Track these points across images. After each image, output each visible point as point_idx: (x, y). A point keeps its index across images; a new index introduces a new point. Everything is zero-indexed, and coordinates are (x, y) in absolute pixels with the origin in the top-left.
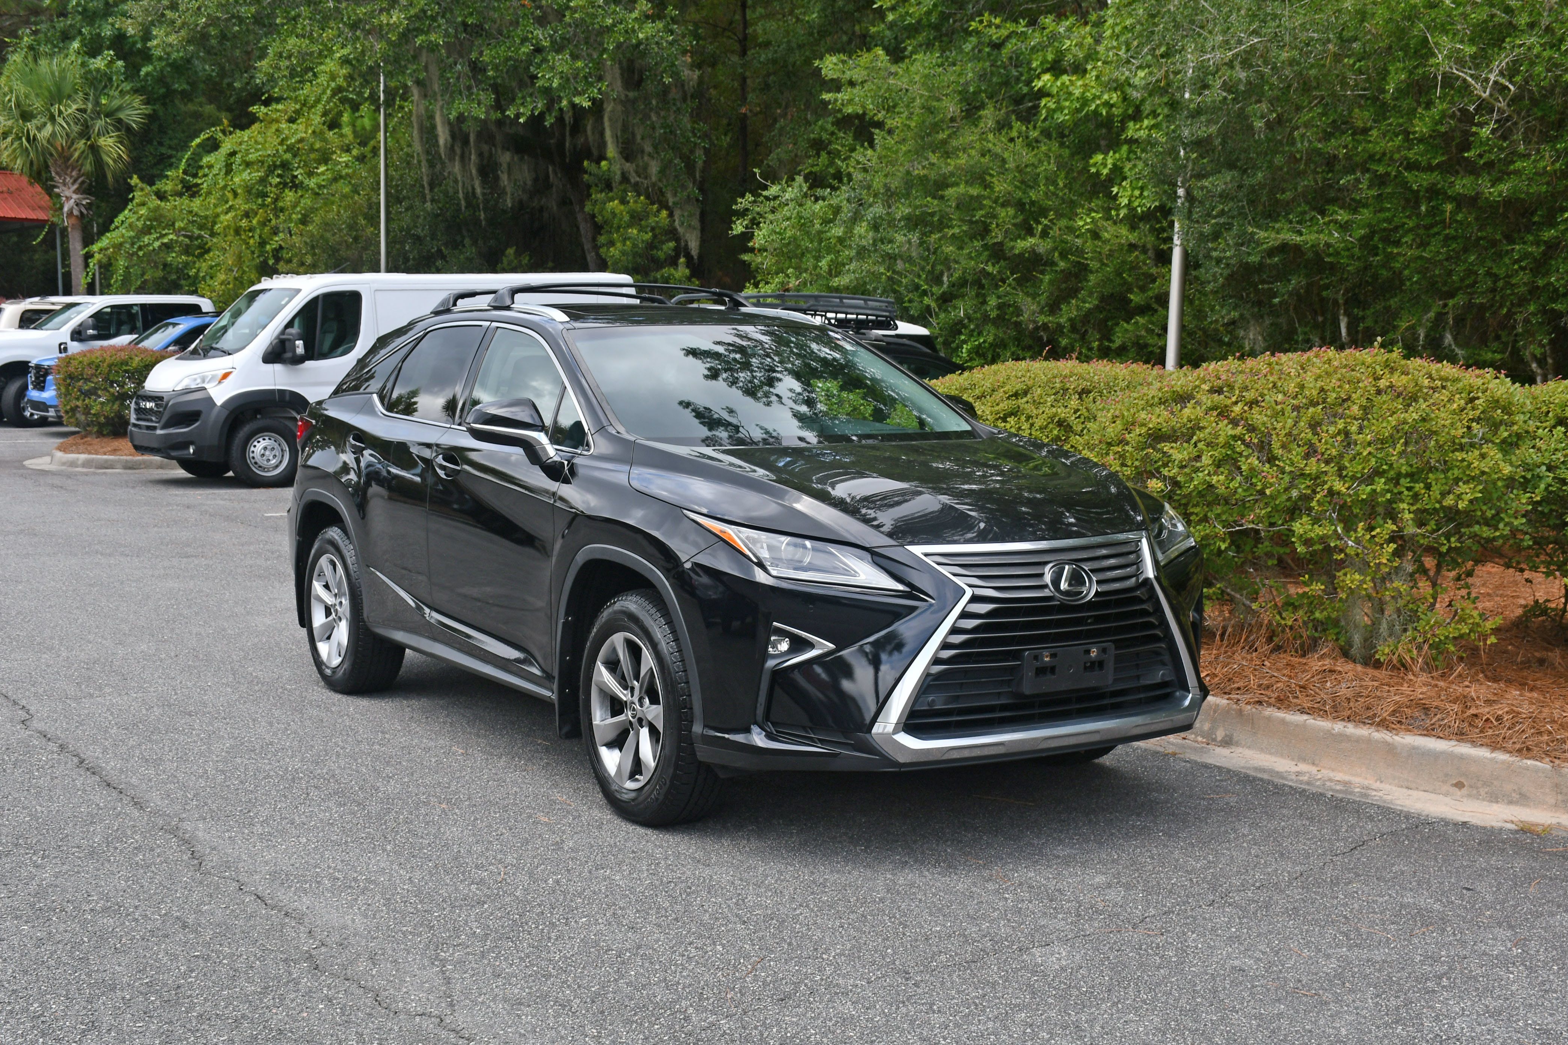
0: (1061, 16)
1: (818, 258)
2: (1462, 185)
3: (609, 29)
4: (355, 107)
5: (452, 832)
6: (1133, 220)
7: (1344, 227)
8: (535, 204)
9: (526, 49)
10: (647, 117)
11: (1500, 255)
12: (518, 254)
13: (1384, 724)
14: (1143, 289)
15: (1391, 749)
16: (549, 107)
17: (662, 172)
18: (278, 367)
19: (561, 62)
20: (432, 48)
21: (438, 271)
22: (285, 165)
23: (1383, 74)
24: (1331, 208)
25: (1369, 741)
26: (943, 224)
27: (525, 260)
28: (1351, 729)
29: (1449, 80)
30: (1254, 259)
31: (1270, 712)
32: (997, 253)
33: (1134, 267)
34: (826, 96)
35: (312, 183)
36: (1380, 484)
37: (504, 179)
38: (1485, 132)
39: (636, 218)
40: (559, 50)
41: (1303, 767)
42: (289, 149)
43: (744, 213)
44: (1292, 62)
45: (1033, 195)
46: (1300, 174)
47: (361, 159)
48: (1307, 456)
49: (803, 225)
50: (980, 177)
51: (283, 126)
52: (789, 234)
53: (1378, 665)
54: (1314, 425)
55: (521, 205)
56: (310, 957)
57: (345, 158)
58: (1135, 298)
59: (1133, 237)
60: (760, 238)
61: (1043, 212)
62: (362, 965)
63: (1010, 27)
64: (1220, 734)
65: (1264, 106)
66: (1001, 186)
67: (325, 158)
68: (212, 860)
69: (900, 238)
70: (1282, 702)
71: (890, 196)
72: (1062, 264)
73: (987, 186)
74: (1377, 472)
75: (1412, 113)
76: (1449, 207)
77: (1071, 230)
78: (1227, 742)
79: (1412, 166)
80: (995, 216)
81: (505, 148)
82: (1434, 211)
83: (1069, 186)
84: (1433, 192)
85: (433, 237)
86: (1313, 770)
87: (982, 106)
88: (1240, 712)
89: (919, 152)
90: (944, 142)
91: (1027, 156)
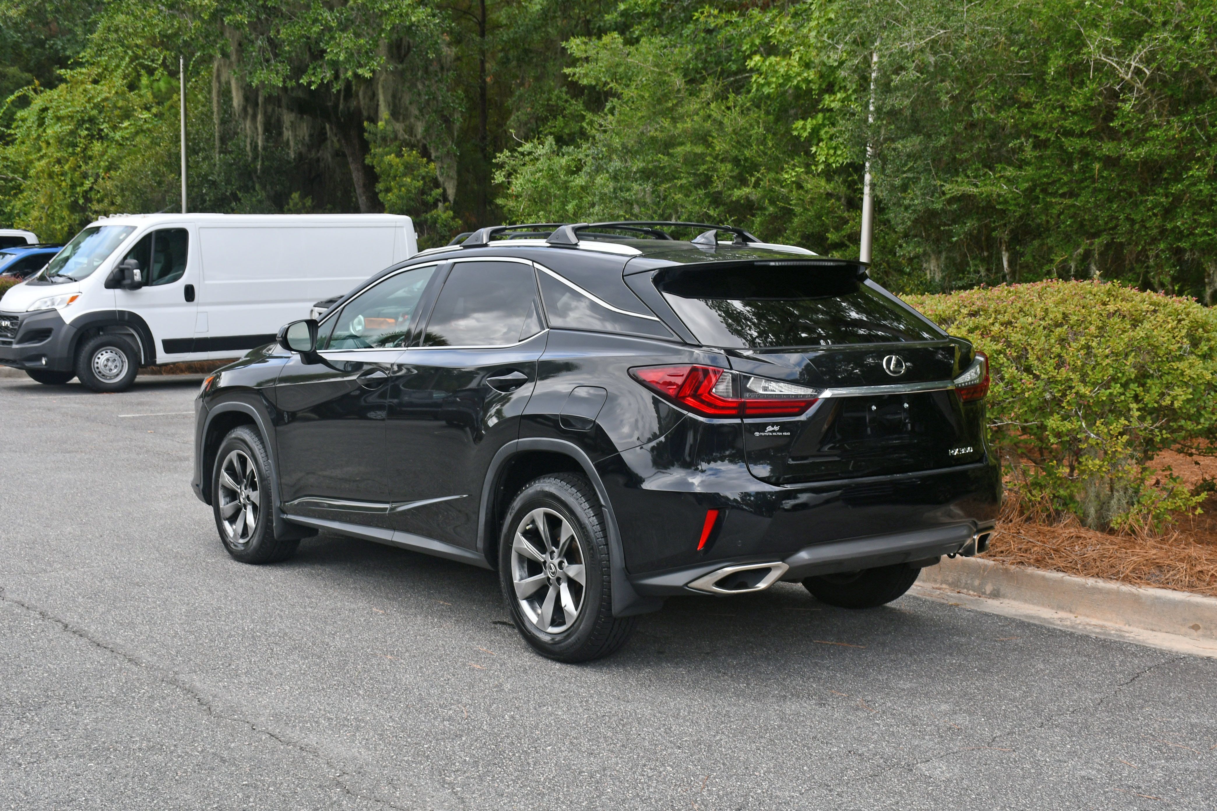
0: (764, 8)
1: (564, 204)
2: (1107, 148)
3: (386, 13)
4: (151, 72)
5: (408, 678)
6: (829, 174)
7: (1010, 181)
8: (313, 155)
9: (316, 29)
10: (414, 85)
11: (1136, 205)
12: (303, 197)
13: (1126, 579)
14: (837, 229)
15: (1137, 599)
16: (337, 77)
17: (427, 130)
18: (118, 292)
19: (346, 39)
20: (238, 26)
21: (233, 211)
22: (91, 120)
23: (1045, 60)
24: (999, 166)
25: (1118, 592)
26: (672, 177)
27: (309, 202)
28: (1101, 583)
29: (1099, 66)
30: (938, 206)
31: (1030, 570)
32: (716, 200)
33: (831, 211)
34: (567, 71)
35: (118, 136)
36: (1116, 389)
37: (287, 134)
38: (1128, 107)
39: (409, 169)
40: (344, 30)
41: (1062, 614)
42: (96, 106)
43: (501, 166)
44: (969, 49)
45: (747, 153)
46: (974, 139)
47: (159, 116)
48: (1058, 367)
49: (552, 177)
50: (703, 138)
51: (89, 86)
52: (542, 182)
53: (1112, 532)
54: (1062, 341)
55: (300, 156)
56: (338, 784)
57: (146, 115)
58: (832, 237)
59: (829, 188)
60: (517, 184)
61: (755, 167)
62: (386, 790)
63: (725, 16)
64: (989, 588)
65: (947, 84)
66: (720, 146)
67: (127, 115)
68: (218, 706)
69: (636, 187)
70: (1039, 563)
71: (627, 152)
72: (771, 209)
73: (709, 145)
74: (1114, 379)
75: (1068, 90)
76: (1097, 166)
77: (778, 181)
78: (995, 595)
79: (1069, 133)
80: (715, 170)
81: (290, 109)
82: (1084, 169)
83: (777, 146)
84: (1084, 154)
85: (228, 182)
86: (1072, 616)
87: (704, 80)
88: (1006, 571)
89: (652, 117)
90: (672, 109)
91: (742, 122)
